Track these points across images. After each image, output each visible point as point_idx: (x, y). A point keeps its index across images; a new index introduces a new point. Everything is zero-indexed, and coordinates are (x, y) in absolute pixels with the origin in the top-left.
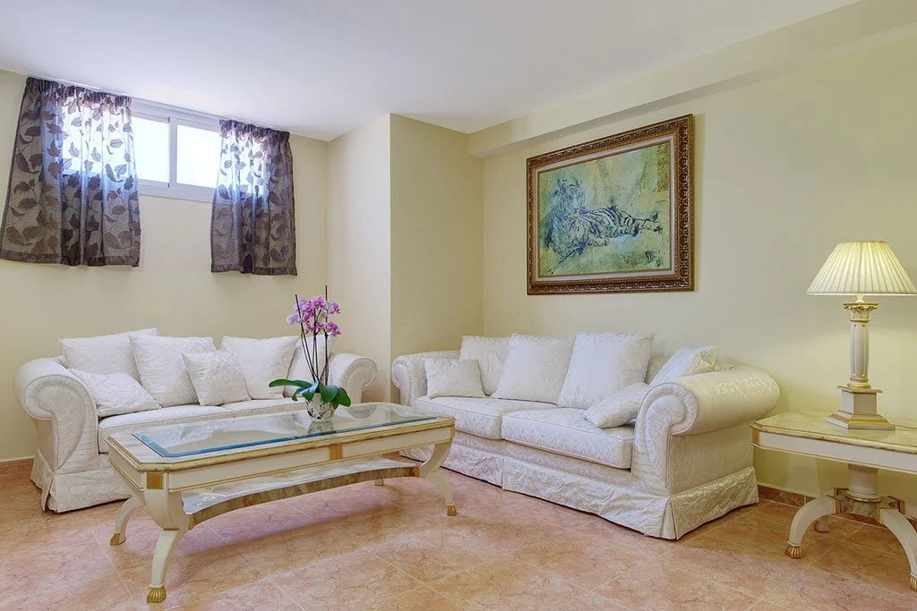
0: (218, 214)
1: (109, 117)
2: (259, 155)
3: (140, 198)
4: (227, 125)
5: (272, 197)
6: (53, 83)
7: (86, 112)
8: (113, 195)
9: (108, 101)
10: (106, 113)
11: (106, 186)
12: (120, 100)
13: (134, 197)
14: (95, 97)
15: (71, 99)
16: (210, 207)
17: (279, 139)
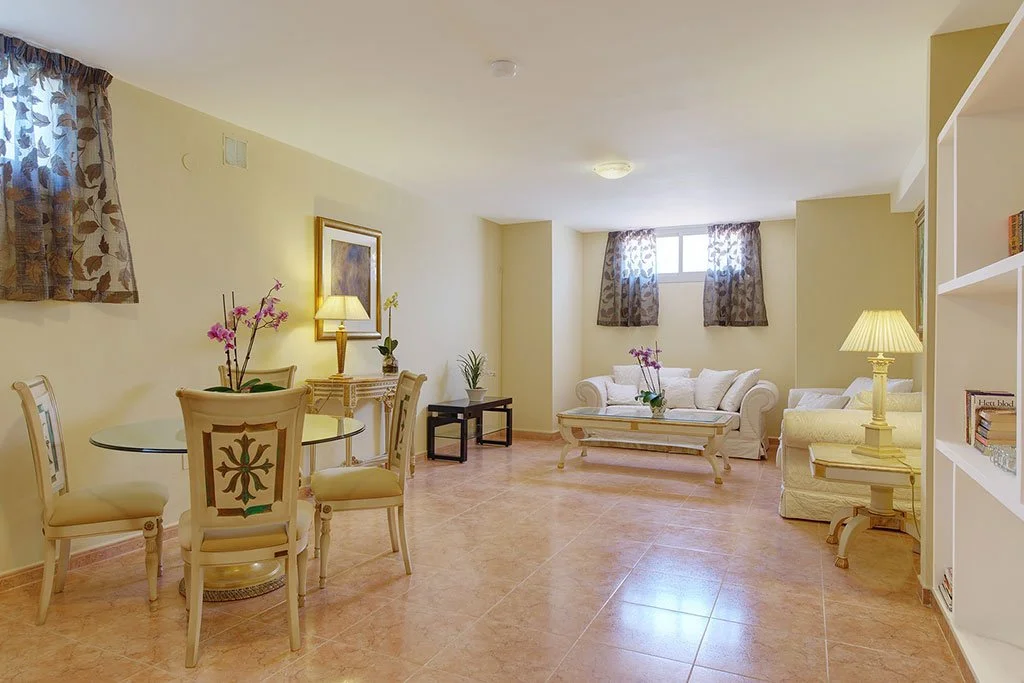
0: (707, 289)
1: (645, 242)
2: (735, 243)
3: (659, 286)
4: (713, 228)
5: (748, 270)
6: (617, 232)
7: (634, 242)
8: (645, 286)
9: (644, 234)
10: (643, 240)
11: (644, 281)
12: (649, 231)
13: (655, 286)
14: (637, 233)
15: (628, 237)
16: (703, 284)
17: (753, 227)
